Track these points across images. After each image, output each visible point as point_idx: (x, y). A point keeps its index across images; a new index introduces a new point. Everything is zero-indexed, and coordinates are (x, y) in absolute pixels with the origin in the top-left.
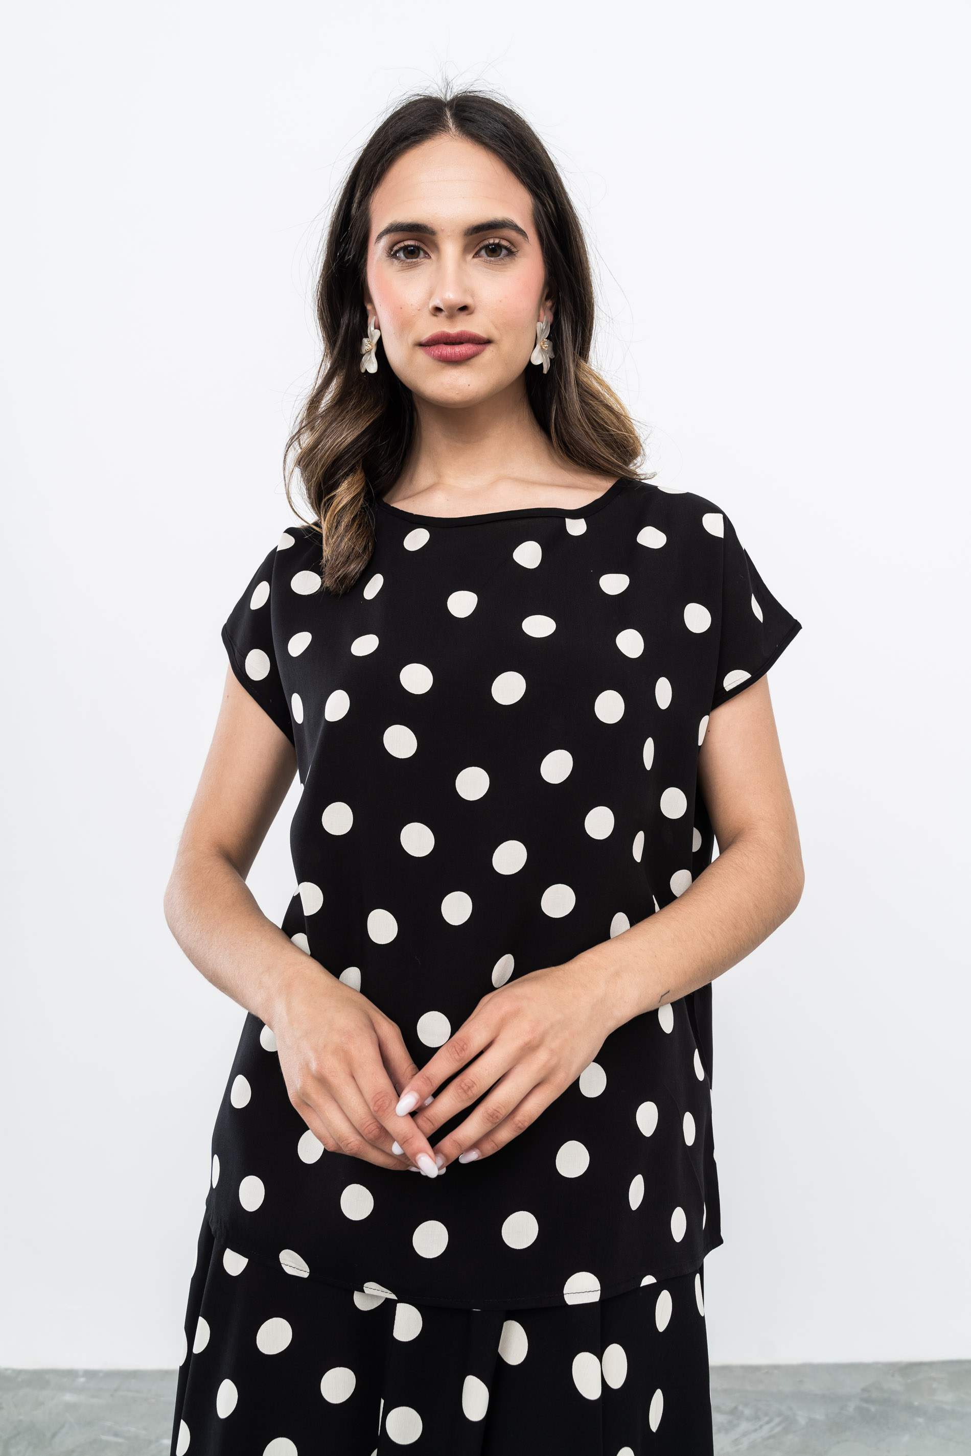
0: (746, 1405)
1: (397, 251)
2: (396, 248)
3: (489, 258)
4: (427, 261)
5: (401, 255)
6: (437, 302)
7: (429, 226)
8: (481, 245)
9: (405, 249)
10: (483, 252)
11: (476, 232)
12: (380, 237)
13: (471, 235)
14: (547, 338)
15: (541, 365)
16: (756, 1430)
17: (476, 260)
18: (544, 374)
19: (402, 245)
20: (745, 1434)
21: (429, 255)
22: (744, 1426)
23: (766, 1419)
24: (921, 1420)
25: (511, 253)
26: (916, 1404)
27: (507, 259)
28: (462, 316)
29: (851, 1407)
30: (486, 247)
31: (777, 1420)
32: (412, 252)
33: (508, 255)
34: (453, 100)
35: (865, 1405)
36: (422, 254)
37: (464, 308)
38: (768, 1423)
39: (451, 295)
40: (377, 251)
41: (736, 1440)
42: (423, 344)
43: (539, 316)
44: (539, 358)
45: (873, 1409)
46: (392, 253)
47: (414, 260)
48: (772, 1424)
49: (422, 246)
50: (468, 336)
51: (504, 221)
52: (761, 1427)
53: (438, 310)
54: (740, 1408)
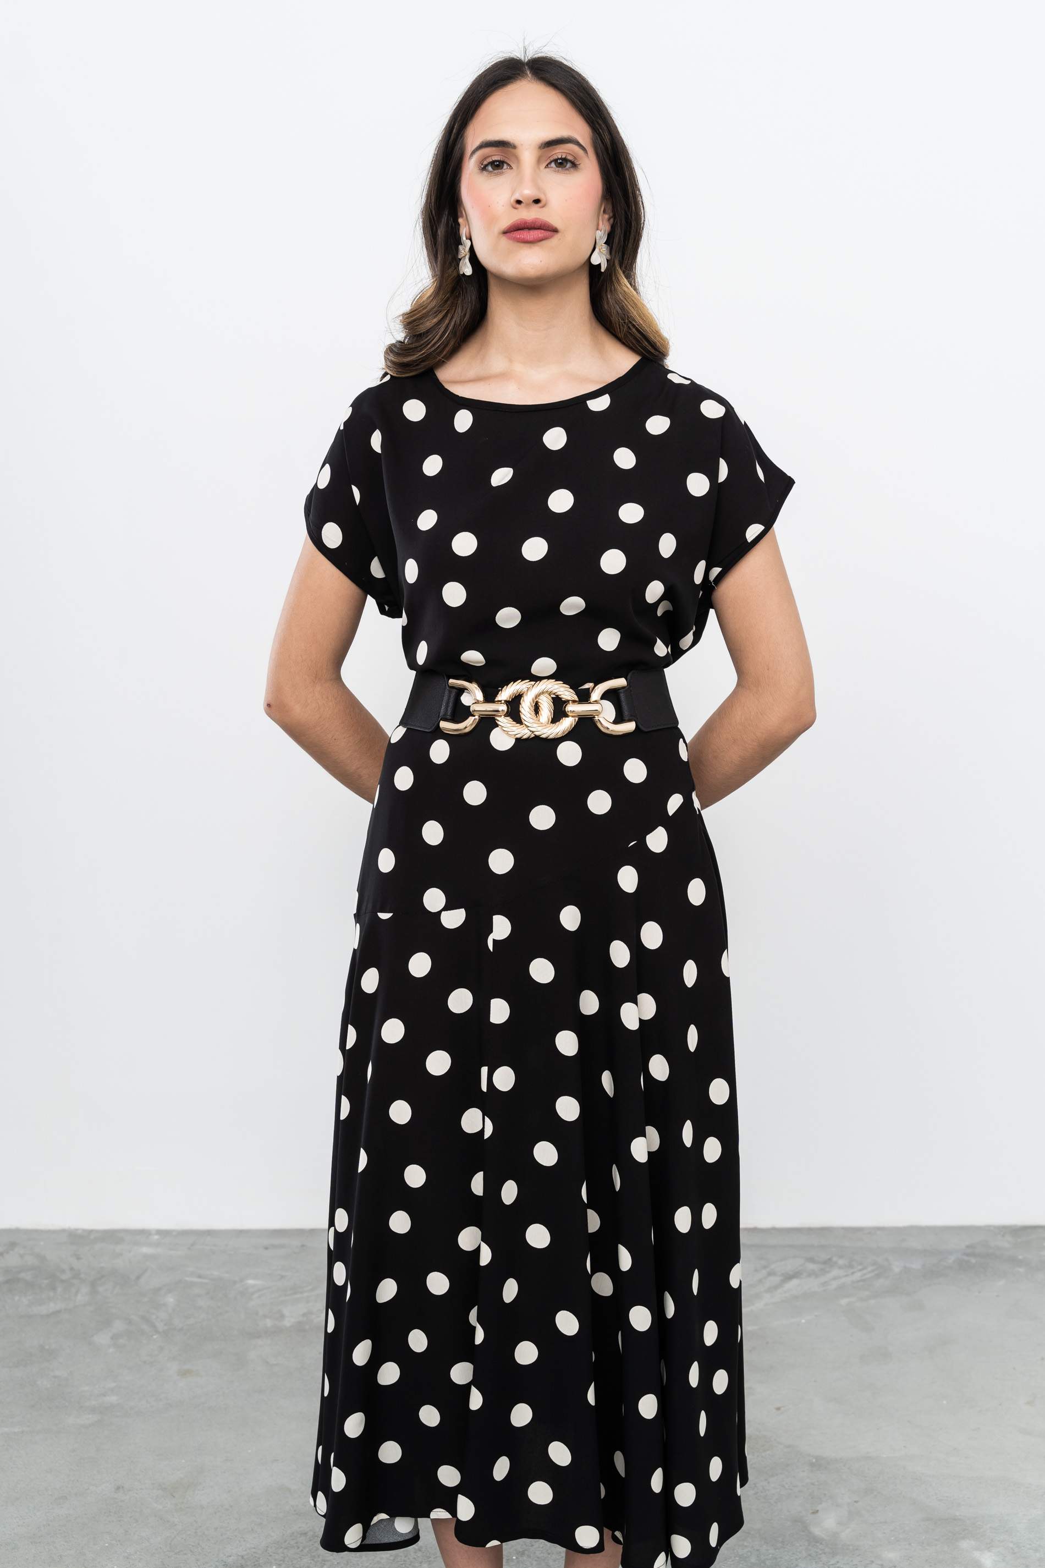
0: (841, 1257)
1: (486, 165)
2: (485, 163)
3: (557, 169)
4: (509, 171)
5: (490, 168)
6: (517, 196)
7: (512, 142)
8: (552, 159)
9: (492, 163)
10: (553, 165)
11: (548, 147)
12: (474, 152)
13: (544, 148)
14: (605, 243)
15: (599, 265)
16: (846, 1276)
17: (547, 169)
18: (602, 272)
19: (490, 160)
20: (835, 1278)
21: (511, 166)
22: (835, 1272)
23: (860, 1267)
24: (1021, 1270)
25: (574, 165)
26: (1020, 1257)
27: (572, 170)
28: (536, 207)
29: (951, 1260)
30: (555, 161)
31: (870, 1269)
32: (498, 165)
33: (572, 167)
34: (529, 61)
35: (966, 1258)
36: (505, 166)
37: (537, 201)
38: (860, 1270)
39: (527, 192)
40: (470, 166)
41: (825, 1282)
42: (505, 232)
43: (598, 225)
44: (600, 258)
45: (973, 1260)
46: (482, 166)
47: (500, 171)
48: (865, 1271)
49: (506, 160)
50: (540, 222)
51: (569, 138)
52: (853, 1273)
53: (519, 202)
54: (835, 1259)
